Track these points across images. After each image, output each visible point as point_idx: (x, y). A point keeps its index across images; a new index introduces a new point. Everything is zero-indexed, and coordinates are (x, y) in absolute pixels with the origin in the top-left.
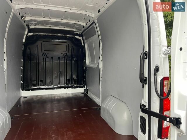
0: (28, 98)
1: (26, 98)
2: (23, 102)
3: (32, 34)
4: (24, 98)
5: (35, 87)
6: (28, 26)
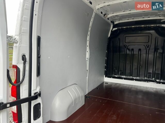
3: (116, 29)
6: (113, 22)
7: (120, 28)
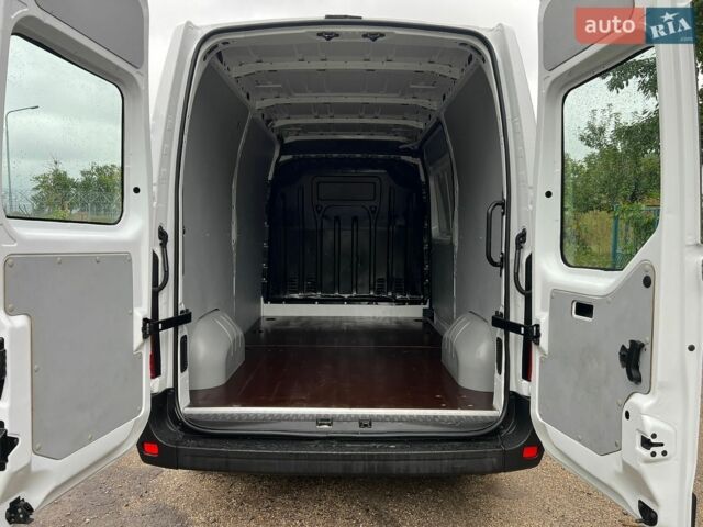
0: (278, 320)
1: (273, 319)
3: (289, 157)
4: (268, 320)
5: (296, 296)
6: (280, 138)
7: (301, 156)
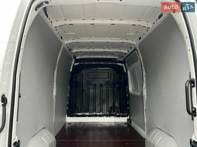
0: (72, 124)
1: (71, 124)
2: (68, 128)
3: (78, 64)
4: (69, 124)
6: (75, 57)
7: (82, 63)
